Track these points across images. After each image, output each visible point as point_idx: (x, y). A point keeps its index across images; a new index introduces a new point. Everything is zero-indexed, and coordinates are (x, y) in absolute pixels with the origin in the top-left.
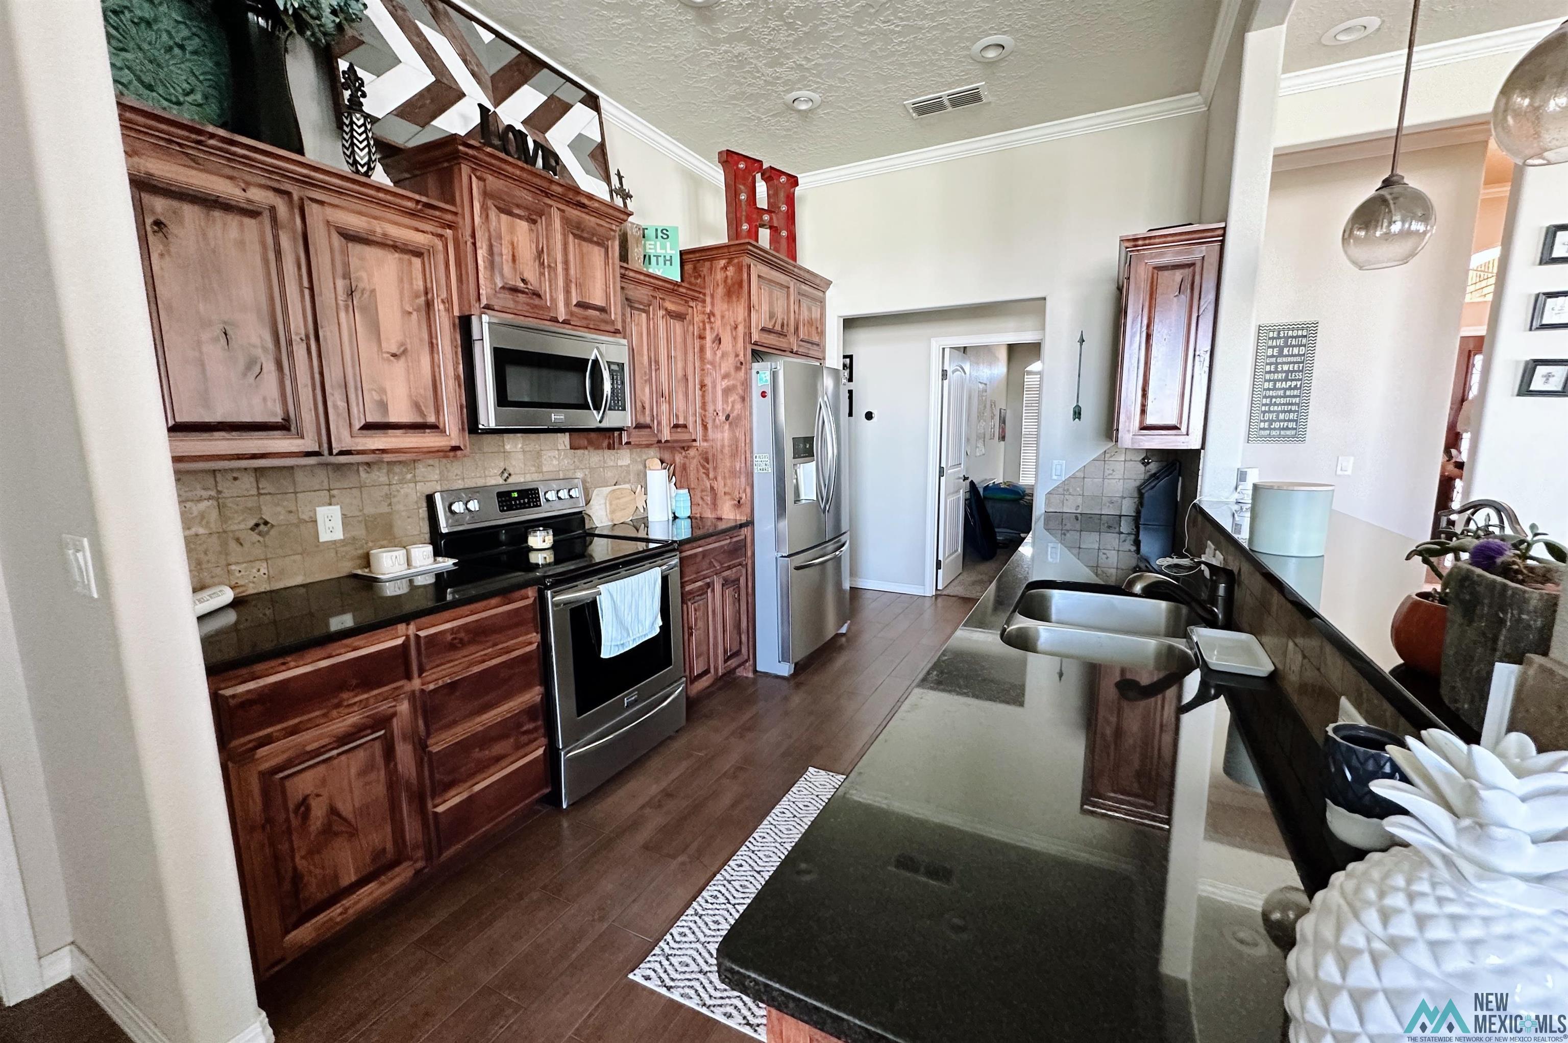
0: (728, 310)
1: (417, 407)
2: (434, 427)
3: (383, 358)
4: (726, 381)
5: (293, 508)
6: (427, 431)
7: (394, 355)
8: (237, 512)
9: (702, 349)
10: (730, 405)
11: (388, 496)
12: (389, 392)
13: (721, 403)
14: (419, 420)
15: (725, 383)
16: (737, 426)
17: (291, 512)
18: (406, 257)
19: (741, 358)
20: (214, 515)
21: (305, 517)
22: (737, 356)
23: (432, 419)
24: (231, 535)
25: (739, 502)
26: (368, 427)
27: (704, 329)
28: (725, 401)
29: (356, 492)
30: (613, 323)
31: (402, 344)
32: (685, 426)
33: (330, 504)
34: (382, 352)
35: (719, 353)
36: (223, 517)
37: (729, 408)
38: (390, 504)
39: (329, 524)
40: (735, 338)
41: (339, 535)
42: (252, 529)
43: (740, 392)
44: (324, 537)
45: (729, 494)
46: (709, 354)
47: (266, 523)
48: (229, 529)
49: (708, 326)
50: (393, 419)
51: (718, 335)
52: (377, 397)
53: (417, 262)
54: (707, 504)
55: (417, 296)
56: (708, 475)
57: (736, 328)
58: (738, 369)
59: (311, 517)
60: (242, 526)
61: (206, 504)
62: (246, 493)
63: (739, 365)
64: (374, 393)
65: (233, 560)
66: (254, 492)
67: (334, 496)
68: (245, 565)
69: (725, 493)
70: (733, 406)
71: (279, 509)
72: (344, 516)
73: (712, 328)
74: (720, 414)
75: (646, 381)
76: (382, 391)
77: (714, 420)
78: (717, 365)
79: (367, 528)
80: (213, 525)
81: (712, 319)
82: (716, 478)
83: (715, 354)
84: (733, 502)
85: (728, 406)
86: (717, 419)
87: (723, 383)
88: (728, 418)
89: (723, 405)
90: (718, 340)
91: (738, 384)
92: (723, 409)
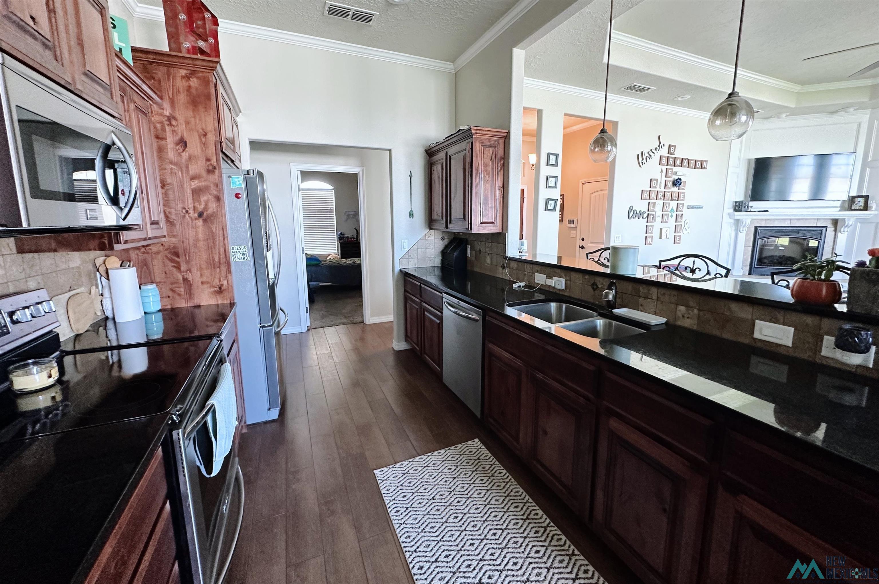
0: (195, 117)
4: (196, 182)
9: (161, 150)
10: (203, 204)
13: (190, 201)
15: (195, 184)
16: (212, 223)
19: (214, 162)
22: (208, 160)
25: (220, 288)
27: (164, 130)
28: (196, 200)
35: (185, 155)
37: (202, 206)
40: (204, 144)
43: (212, 193)
45: (208, 283)
46: (171, 155)
49: (167, 128)
51: (182, 138)
54: (180, 295)
56: (178, 268)
57: (205, 135)
58: (209, 171)
63: (210, 168)
69: (202, 283)
70: (206, 205)
73: (173, 131)
74: (191, 211)
77: (184, 217)
78: (183, 166)
81: (174, 123)
82: (190, 270)
83: (180, 155)
84: (212, 290)
85: (200, 205)
86: (187, 216)
87: (193, 184)
88: (200, 215)
89: (194, 203)
90: (183, 143)
91: (212, 185)
92: (194, 207)
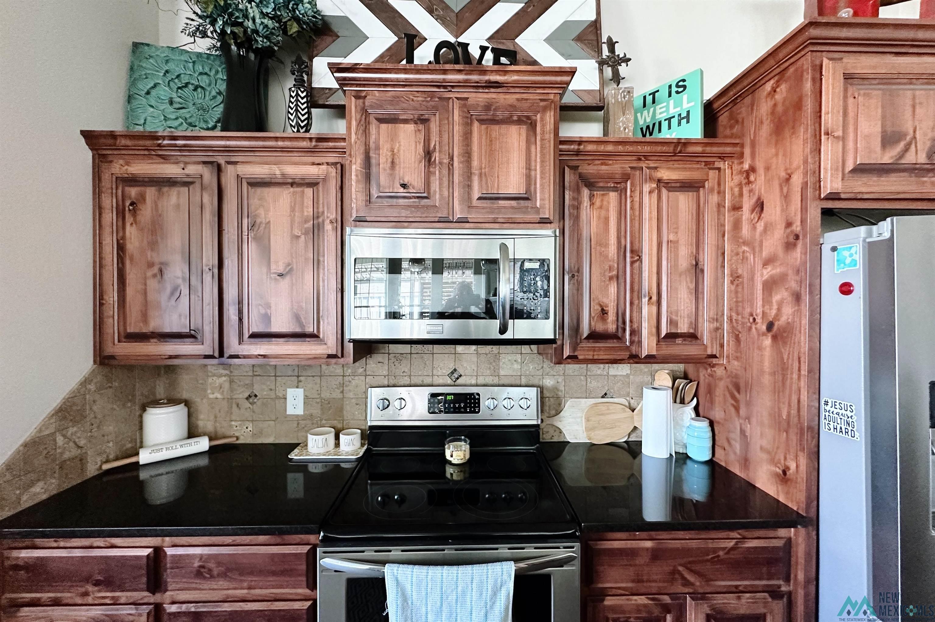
0: (777, 155)
1: (297, 318)
2: (314, 336)
3: (271, 278)
4: (769, 268)
5: (273, 388)
6: (308, 339)
7: (281, 275)
8: (239, 386)
9: (737, 225)
10: (775, 307)
11: (343, 385)
12: (273, 308)
13: (760, 303)
14: (298, 330)
15: (768, 272)
16: (785, 343)
17: (271, 390)
18: (299, 189)
19: (797, 227)
20: (227, 386)
21: (281, 395)
22: (789, 224)
23: (310, 329)
24: (234, 401)
25: (784, 472)
26: (254, 336)
27: (741, 195)
28: (767, 301)
29: (317, 380)
30: (537, 210)
31: (289, 265)
32: (693, 337)
33: (297, 387)
34: (271, 273)
35: (760, 226)
36: (232, 390)
37: (774, 312)
38: (342, 392)
39: (295, 402)
40: (786, 198)
41: (300, 411)
42: (247, 399)
43: (793, 285)
44: (290, 411)
45: (769, 452)
46: (745, 231)
47: (256, 396)
48: (235, 397)
49: (745, 190)
50: (275, 329)
51: (759, 199)
52: (263, 311)
53: (309, 192)
54: (736, 453)
55: (306, 221)
56: (737, 409)
57: (788, 179)
58: (790, 246)
59: (284, 395)
60: (241, 396)
61: (224, 379)
62: (245, 374)
63: (791, 239)
64: (260, 307)
65: (233, 418)
66: (250, 373)
67: (301, 381)
68: (239, 423)
69: (762, 449)
70: (779, 309)
71: (264, 387)
72: (306, 397)
73: (751, 191)
74: (759, 320)
75: (611, 278)
76: (268, 306)
77: (750, 328)
78: (757, 244)
79: (322, 409)
80: (225, 393)
81: (752, 178)
82: (749, 419)
83: (754, 228)
84: (773, 468)
85: (771, 309)
86: (754, 326)
87: (765, 272)
88: (770, 326)
89: (763, 306)
90: (760, 206)
91: (790, 272)
92: (763, 312)
